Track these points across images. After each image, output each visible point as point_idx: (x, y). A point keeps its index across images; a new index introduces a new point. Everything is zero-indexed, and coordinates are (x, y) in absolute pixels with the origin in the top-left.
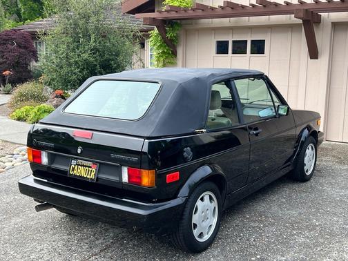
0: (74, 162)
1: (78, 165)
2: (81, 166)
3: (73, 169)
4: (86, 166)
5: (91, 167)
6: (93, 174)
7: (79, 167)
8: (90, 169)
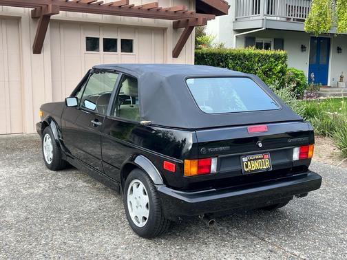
0: (245, 159)
1: (251, 160)
2: (253, 160)
3: (247, 166)
4: (258, 159)
5: (263, 158)
6: (267, 163)
7: (252, 162)
8: (263, 160)
